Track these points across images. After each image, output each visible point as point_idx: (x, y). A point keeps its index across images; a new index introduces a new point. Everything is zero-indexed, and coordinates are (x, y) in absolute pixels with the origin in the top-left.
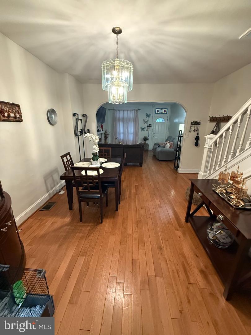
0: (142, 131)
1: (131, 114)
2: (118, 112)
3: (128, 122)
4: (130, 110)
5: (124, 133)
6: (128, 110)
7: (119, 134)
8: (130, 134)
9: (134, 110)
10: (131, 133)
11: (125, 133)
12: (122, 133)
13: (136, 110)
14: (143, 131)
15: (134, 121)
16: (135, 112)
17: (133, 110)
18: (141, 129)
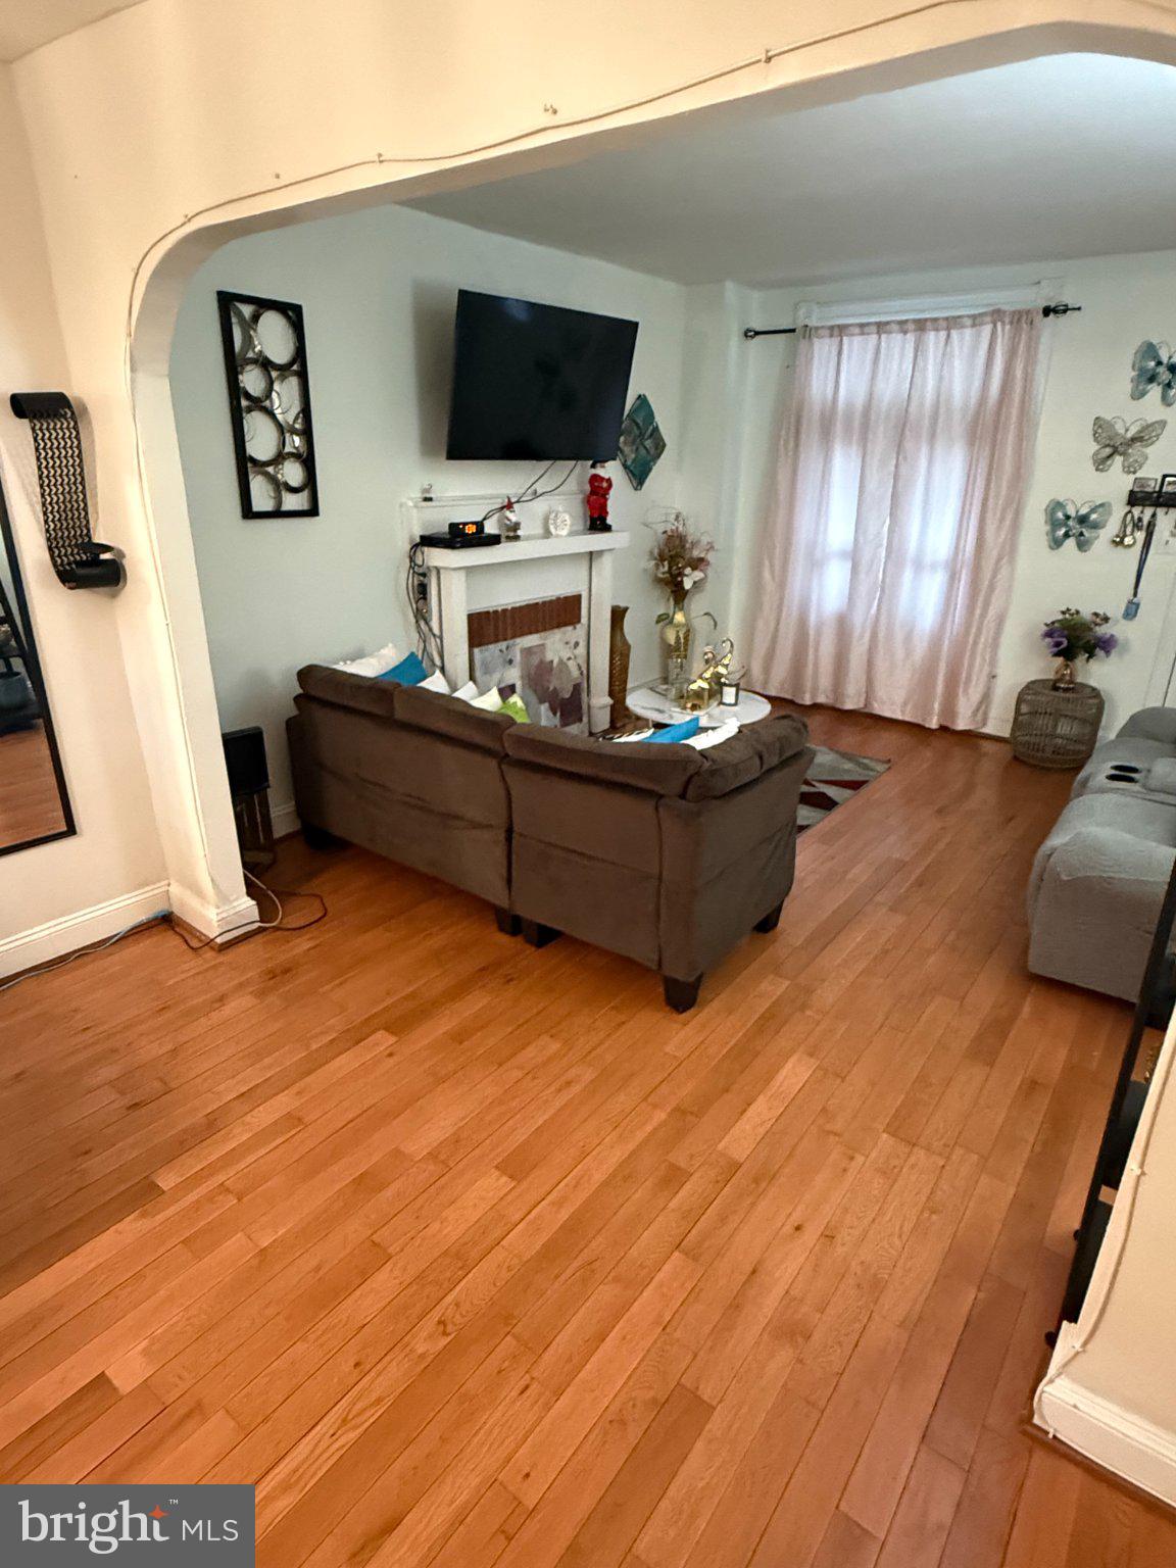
0: (1057, 543)
1: (958, 365)
2: (823, 348)
3: (908, 445)
4: (952, 323)
5: (854, 557)
6: (921, 325)
7: (816, 564)
8: (919, 566)
9: (997, 315)
10: (928, 559)
11: (866, 557)
12: (843, 555)
13: (1020, 319)
14: (1071, 543)
15: (973, 437)
16: (1004, 332)
17: (976, 320)
18: (1054, 524)
